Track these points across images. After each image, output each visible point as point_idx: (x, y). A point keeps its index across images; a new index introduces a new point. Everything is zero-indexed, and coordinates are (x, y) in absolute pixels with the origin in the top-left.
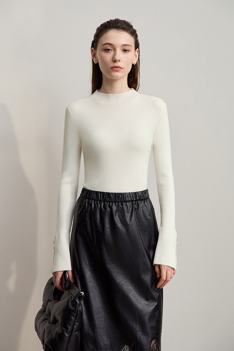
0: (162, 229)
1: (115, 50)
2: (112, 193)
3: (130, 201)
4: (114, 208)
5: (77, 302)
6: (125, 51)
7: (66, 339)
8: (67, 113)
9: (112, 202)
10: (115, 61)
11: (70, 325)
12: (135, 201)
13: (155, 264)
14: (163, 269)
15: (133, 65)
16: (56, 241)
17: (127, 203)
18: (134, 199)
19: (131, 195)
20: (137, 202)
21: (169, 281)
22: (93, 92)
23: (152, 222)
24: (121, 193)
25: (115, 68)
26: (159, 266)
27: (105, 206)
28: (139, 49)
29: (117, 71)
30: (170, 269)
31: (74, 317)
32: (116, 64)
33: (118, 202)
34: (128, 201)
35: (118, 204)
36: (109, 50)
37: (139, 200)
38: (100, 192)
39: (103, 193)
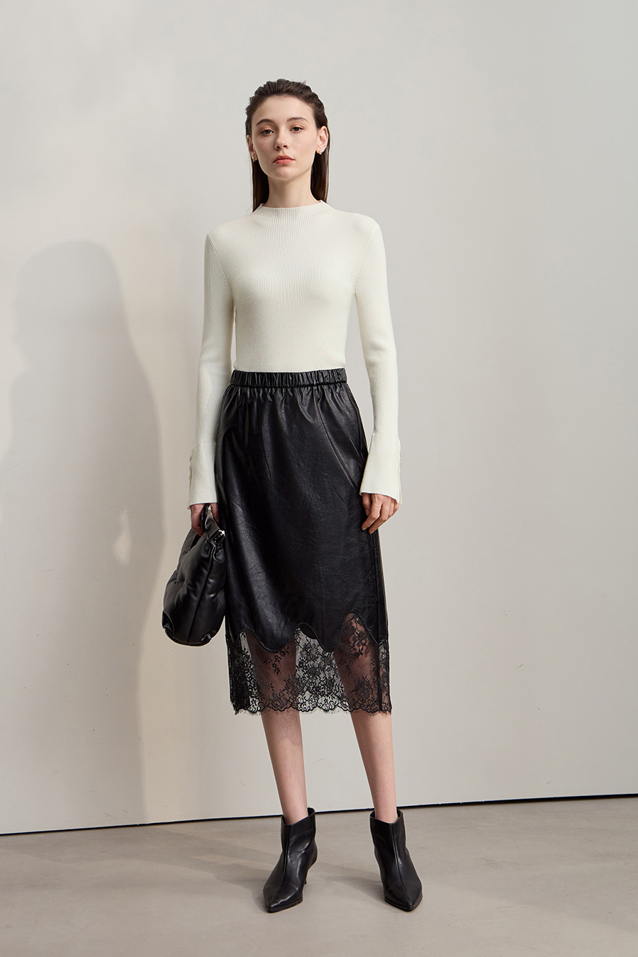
0: (375, 436)
1: (277, 129)
2: (276, 374)
3: (307, 386)
4: (279, 396)
5: (212, 546)
6: (296, 129)
7: (195, 605)
8: (209, 244)
9: (276, 388)
10: (278, 149)
11: (200, 583)
12: (317, 385)
13: (362, 493)
14: (377, 500)
15: (317, 154)
16: (194, 457)
17: (302, 389)
18: (315, 382)
19: (309, 375)
20: (322, 388)
21: (385, 521)
22: (255, 207)
23: (352, 418)
24: (291, 374)
25: (280, 161)
26: (371, 495)
27: (264, 395)
28: (327, 127)
29: (284, 165)
30: (390, 501)
31: (206, 570)
32: (281, 154)
33: (286, 387)
34: (304, 386)
35: (287, 391)
36: (268, 131)
37: (324, 384)
38: (258, 373)
39: (263, 374)
